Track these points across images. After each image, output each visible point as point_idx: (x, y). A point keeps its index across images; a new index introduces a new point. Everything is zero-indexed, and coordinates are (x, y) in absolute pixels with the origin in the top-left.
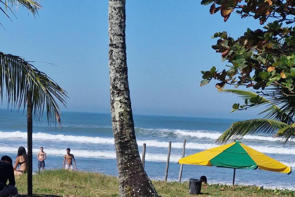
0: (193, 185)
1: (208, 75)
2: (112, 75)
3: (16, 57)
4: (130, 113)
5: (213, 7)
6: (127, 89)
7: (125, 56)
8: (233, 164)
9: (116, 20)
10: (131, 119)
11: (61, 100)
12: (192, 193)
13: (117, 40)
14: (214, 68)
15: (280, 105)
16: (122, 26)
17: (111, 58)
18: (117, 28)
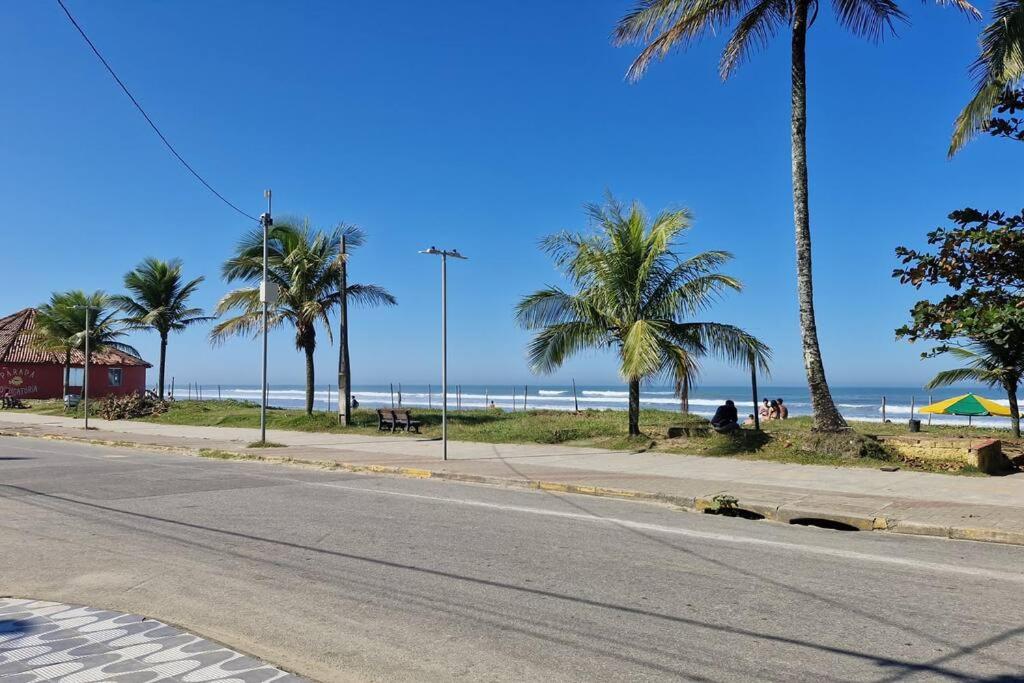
0: (912, 425)
1: (900, 332)
2: (803, 333)
3: (731, 327)
4: (820, 362)
5: (903, 279)
6: (816, 344)
7: (813, 318)
8: (967, 411)
9: (803, 291)
10: (821, 366)
11: (767, 355)
12: (912, 431)
13: (805, 306)
14: (906, 326)
15: (986, 357)
16: (810, 295)
17: (802, 320)
18: (805, 298)
